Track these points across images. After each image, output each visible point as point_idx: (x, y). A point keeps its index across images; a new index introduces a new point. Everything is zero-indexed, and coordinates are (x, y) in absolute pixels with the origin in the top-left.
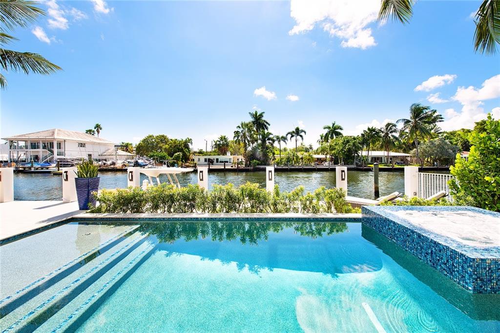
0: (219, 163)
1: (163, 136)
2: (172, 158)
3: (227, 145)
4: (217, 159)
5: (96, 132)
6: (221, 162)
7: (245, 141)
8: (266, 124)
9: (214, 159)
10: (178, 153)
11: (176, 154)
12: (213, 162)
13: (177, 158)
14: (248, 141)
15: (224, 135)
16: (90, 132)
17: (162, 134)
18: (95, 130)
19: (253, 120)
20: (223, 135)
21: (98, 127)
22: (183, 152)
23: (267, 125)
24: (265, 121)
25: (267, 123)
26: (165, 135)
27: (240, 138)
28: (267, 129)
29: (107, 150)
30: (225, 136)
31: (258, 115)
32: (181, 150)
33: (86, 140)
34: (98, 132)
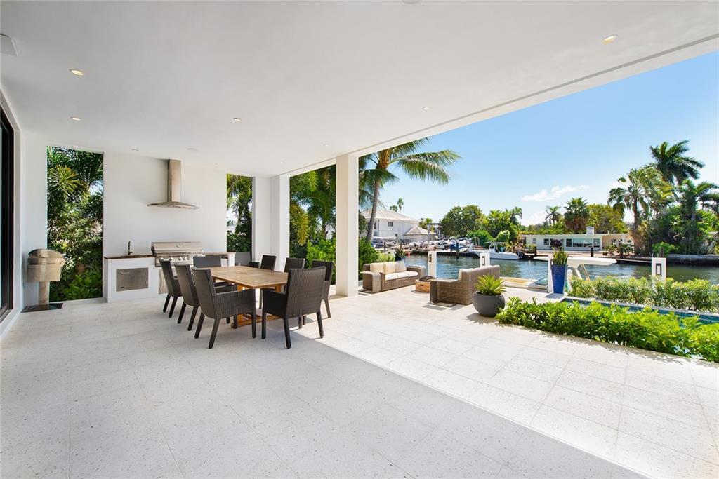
0: (572, 247)
1: (472, 207)
2: (496, 239)
3: (585, 215)
4: (569, 241)
5: (398, 208)
6: (575, 245)
7: (635, 206)
8: (690, 165)
9: (562, 240)
10: (505, 231)
11: (501, 233)
12: (561, 245)
13: (504, 238)
14: (645, 206)
15: (578, 198)
16: (394, 208)
17: (470, 204)
18: (398, 206)
19: (655, 161)
20: (576, 197)
21: (400, 202)
22: (511, 230)
23: (695, 167)
24: (687, 160)
25: (694, 162)
26: (475, 205)
27: (623, 202)
28: (694, 175)
29: (410, 229)
30: (580, 199)
31: (667, 149)
32: (508, 227)
33: (395, 219)
34: (400, 207)
